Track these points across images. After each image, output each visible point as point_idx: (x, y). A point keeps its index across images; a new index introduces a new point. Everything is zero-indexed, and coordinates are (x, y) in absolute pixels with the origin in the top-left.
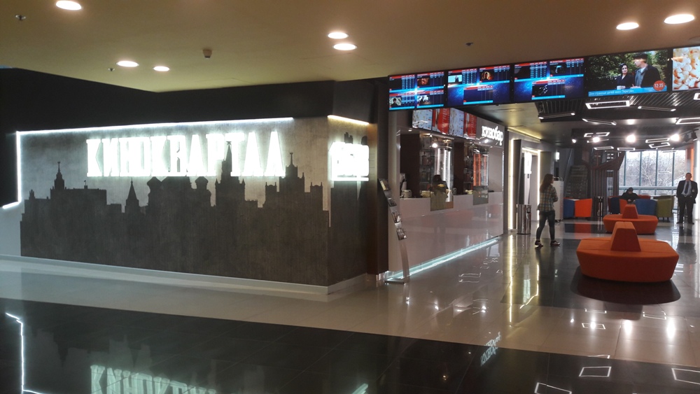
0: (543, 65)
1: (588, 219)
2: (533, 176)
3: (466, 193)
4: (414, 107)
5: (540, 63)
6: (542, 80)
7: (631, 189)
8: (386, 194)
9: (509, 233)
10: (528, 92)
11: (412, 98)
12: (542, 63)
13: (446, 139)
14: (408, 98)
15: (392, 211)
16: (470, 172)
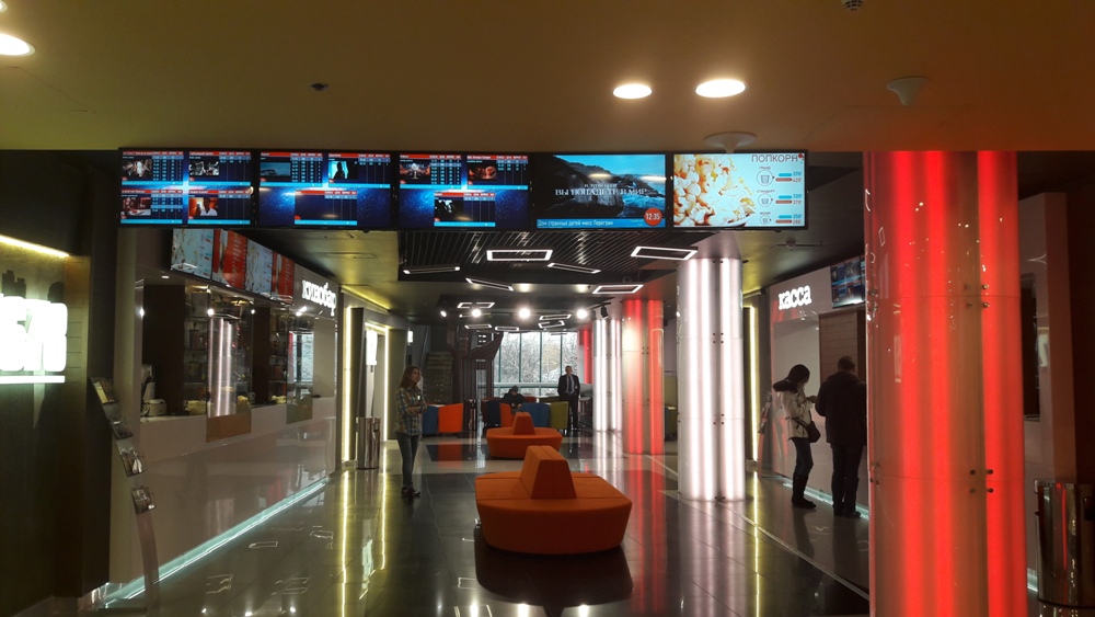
0: (454, 161)
1: (457, 435)
2: (378, 369)
3: (274, 402)
4: (180, 222)
5: (448, 157)
6: (452, 189)
7: (515, 389)
8: (108, 410)
9: (344, 468)
10: (426, 210)
11: (178, 201)
12: (452, 157)
13: (239, 299)
14: (168, 201)
15: (122, 450)
16: (281, 363)
